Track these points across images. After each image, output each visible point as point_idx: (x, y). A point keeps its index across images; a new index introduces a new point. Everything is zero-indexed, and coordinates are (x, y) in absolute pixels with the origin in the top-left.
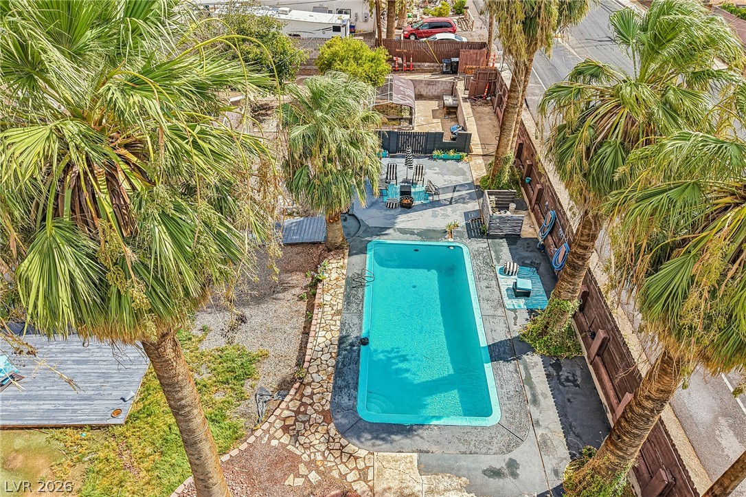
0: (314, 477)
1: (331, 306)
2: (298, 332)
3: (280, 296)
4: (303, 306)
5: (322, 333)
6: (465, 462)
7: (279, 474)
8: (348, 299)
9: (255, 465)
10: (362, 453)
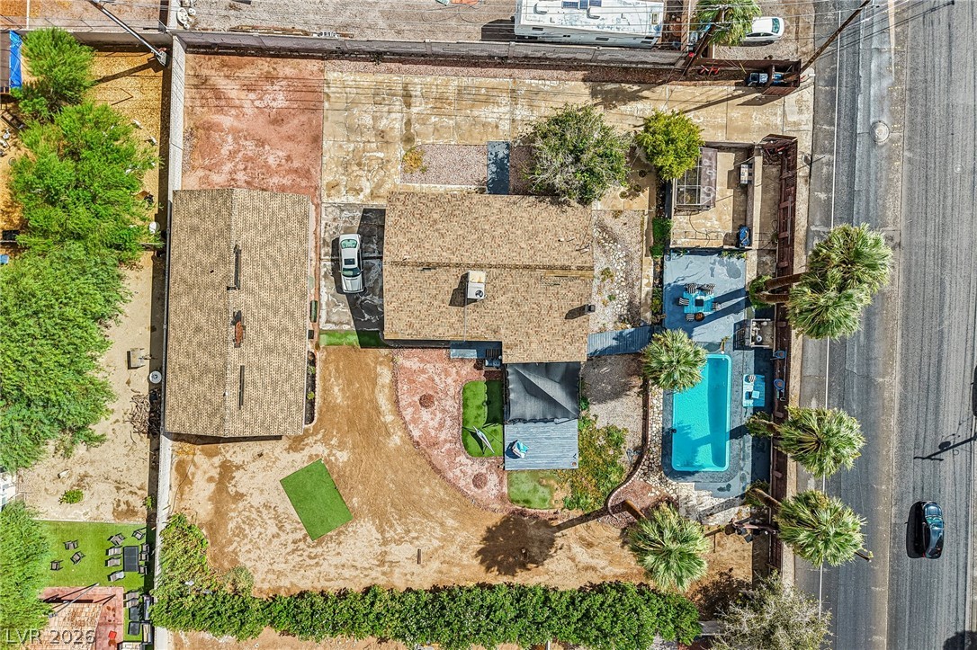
0: (658, 493)
1: (657, 407)
2: (640, 418)
3: (628, 393)
4: (640, 401)
5: (654, 425)
6: (712, 485)
7: (645, 492)
8: (665, 404)
9: (635, 488)
10: (674, 483)
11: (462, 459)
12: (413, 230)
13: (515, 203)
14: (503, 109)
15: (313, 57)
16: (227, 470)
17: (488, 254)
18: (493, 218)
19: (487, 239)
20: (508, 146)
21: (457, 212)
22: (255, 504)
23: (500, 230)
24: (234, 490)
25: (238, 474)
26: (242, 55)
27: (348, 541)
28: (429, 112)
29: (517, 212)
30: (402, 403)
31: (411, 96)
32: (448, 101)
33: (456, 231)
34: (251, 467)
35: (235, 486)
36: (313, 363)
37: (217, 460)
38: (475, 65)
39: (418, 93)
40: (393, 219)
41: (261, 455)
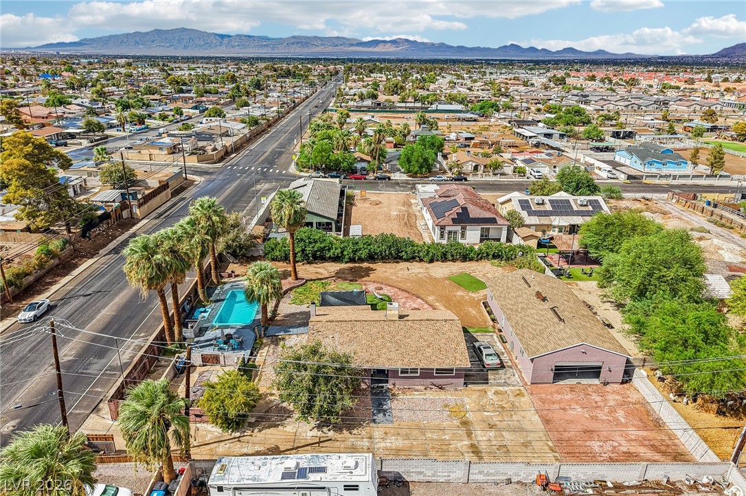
12: (443, 340)
13: (368, 362)
14: (382, 445)
17: (386, 327)
18: (384, 351)
19: (388, 337)
20: (374, 421)
21: (413, 353)
23: (379, 343)
28: (452, 442)
29: (366, 356)
31: (473, 452)
32: (436, 450)
33: (411, 341)
36: (493, 320)
39: (466, 455)
40: (461, 347)
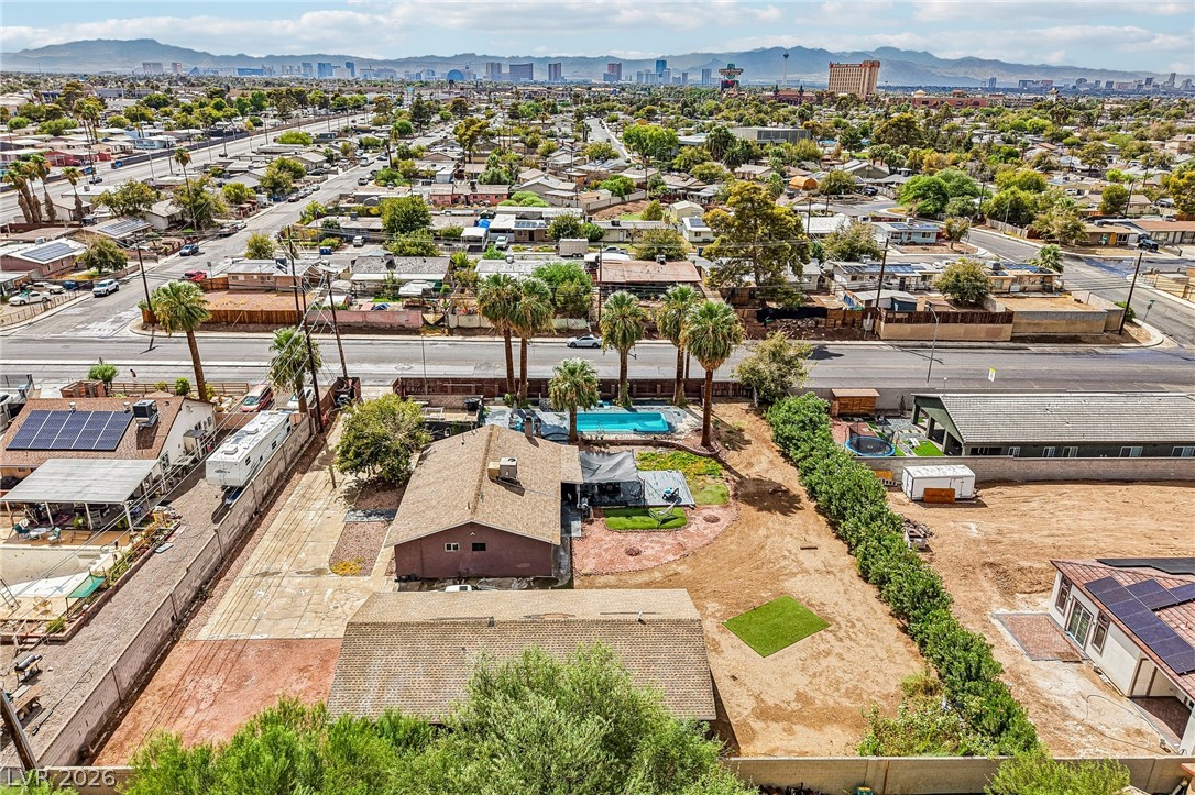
11: (692, 529)
15: (167, 651)
16: (766, 713)
22: (806, 680)
24: (793, 704)
25: (770, 702)
26: (117, 724)
27: (817, 598)
30: (638, 568)
34: (756, 688)
35: (789, 703)
37: (758, 725)
38: (253, 531)
41: (734, 678)
